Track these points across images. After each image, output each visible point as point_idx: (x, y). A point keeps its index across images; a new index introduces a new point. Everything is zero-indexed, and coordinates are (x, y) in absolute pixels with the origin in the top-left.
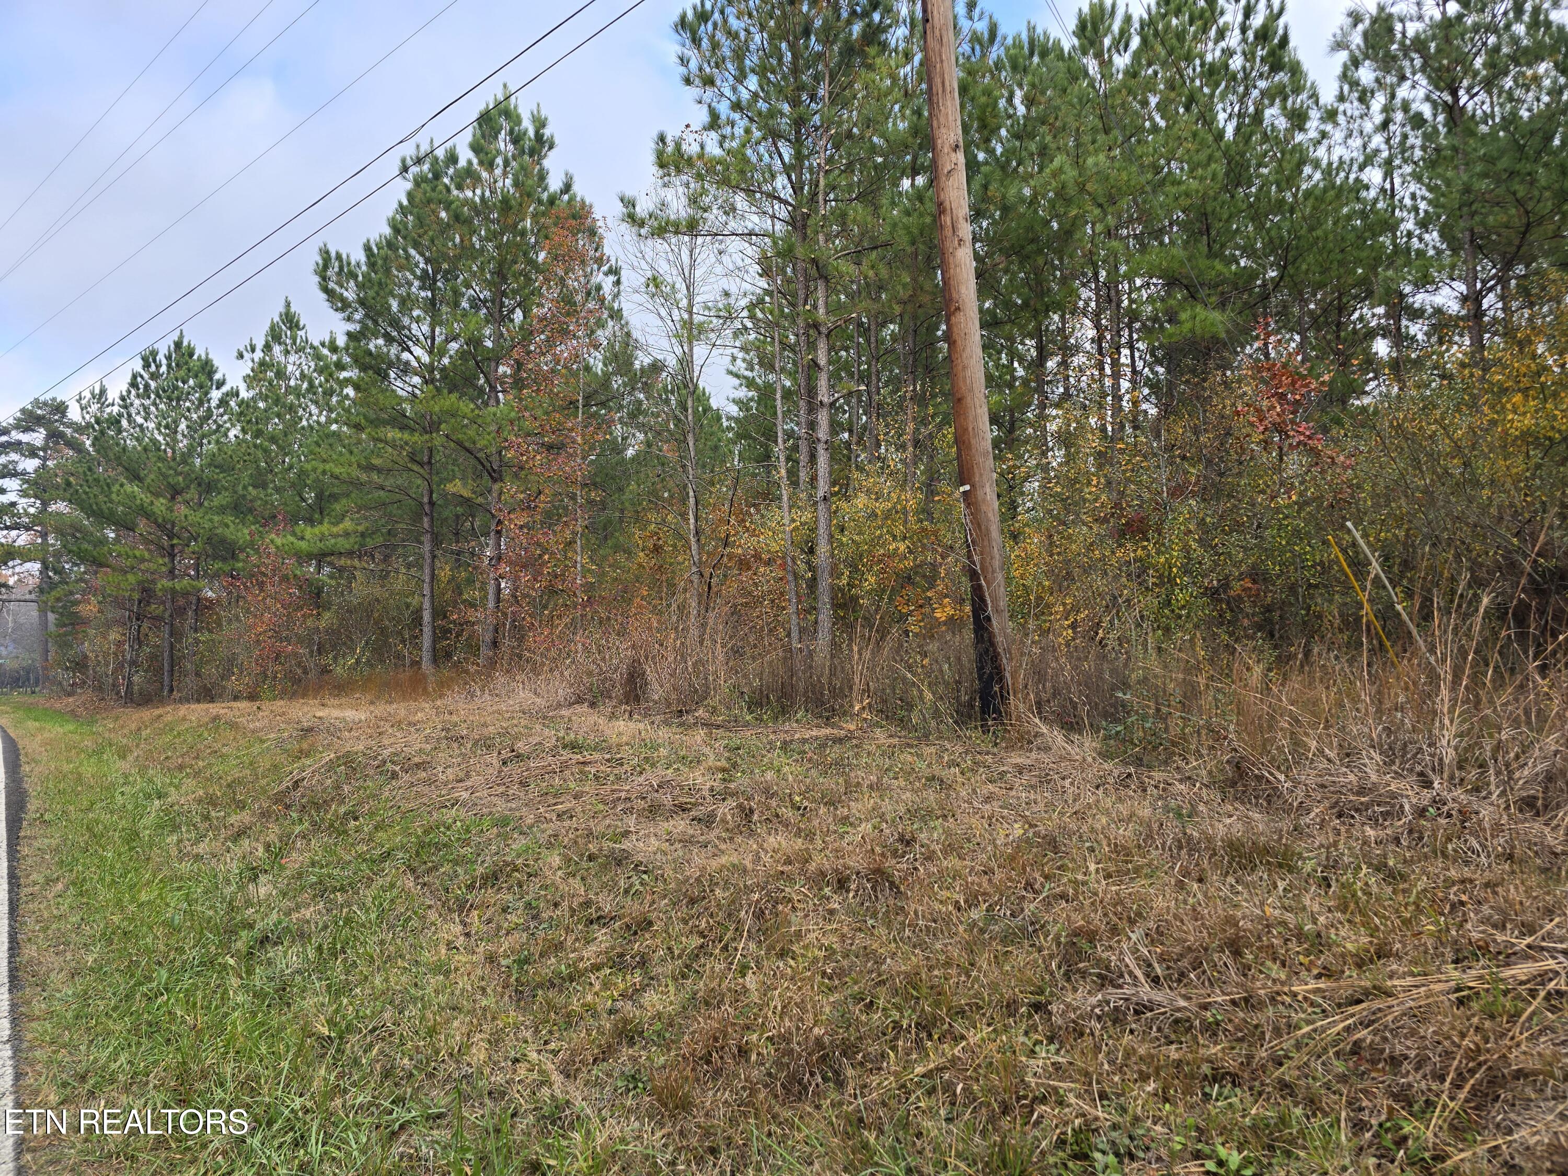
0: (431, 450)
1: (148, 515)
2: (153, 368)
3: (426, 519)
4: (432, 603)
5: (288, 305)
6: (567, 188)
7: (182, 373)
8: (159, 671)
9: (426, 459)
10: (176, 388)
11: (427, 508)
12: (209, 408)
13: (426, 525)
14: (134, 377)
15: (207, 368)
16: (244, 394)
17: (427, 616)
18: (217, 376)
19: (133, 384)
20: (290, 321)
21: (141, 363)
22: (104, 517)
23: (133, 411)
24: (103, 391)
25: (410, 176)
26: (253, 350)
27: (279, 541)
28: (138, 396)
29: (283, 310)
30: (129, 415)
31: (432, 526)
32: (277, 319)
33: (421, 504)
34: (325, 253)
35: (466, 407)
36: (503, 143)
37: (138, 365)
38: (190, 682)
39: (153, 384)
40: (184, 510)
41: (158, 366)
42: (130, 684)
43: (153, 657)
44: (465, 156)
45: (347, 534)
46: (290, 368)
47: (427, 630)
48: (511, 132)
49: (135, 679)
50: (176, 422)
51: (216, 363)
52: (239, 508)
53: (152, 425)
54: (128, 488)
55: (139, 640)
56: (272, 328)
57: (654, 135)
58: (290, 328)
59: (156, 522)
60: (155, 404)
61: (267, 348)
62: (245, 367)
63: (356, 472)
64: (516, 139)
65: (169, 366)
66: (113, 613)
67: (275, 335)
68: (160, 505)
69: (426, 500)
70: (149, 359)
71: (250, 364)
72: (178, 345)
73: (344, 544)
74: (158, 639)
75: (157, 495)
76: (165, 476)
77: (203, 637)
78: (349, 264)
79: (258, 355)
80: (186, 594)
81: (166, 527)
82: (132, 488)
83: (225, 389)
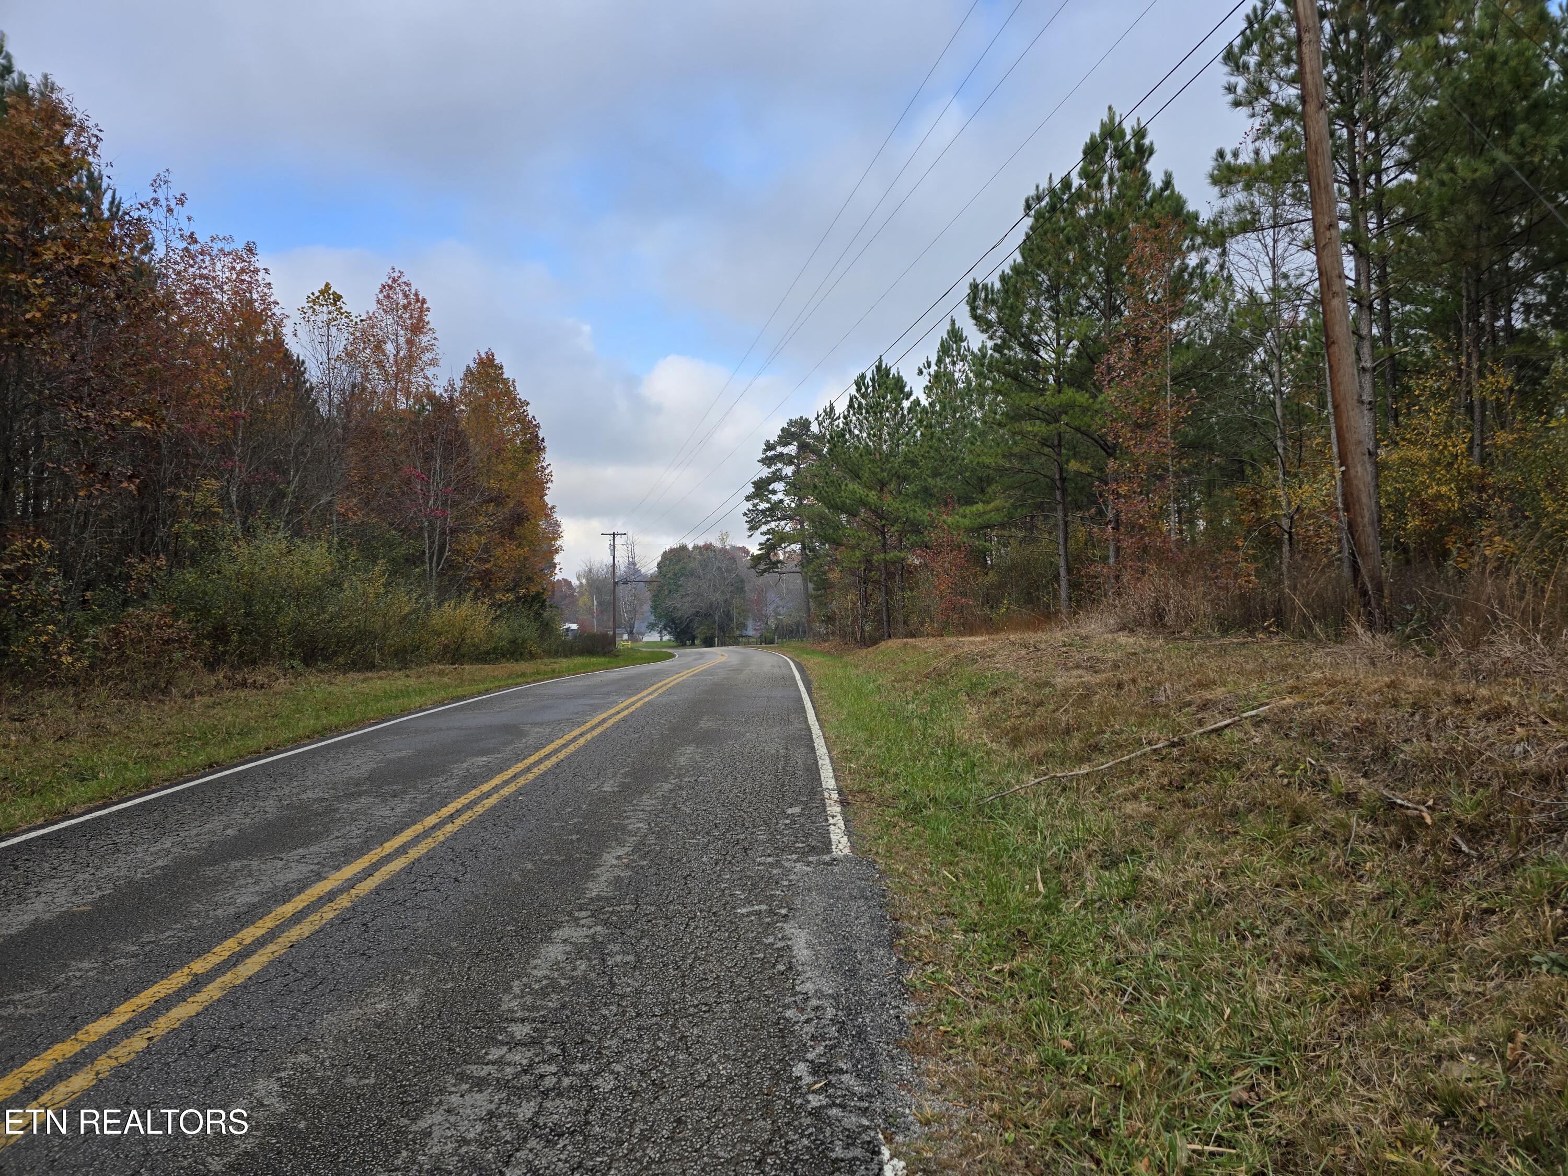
0: (1059, 435)
1: (864, 504)
2: (863, 390)
3: (1058, 493)
4: (1067, 561)
5: (953, 322)
6: (1168, 184)
7: (882, 392)
8: (880, 621)
9: (1056, 442)
10: (878, 404)
11: (1058, 483)
12: (903, 414)
13: (1058, 498)
14: (851, 399)
15: (899, 384)
16: (925, 402)
17: (1063, 572)
18: (907, 389)
19: (851, 406)
20: (956, 335)
21: (854, 387)
22: (839, 508)
23: (852, 426)
24: (832, 408)
25: (1033, 212)
26: (929, 366)
27: (950, 520)
28: (854, 414)
29: (949, 327)
30: (850, 431)
31: (1063, 498)
32: (945, 336)
33: (1053, 480)
34: (974, 287)
35: (1082, 398)
36: (1110, 161)
37: (853, 390)
38: (901, 628)
39: (864, 402)
40: (889, 499)
41: (866, 389)
42: (863, 631)
43: (877, 612)
44: (1076, 182)
45: (997, 510)
46: (957, 375)
47: (1064, 583)
48: (1115, 149)
49: (867, 628)
50: (880, 430)
51: (905, 379)
52: (926, 495)
53: (865, 435)
54: (851, 486)
55: (866, 599)
56: (942, 344)
57: (1213, 153)
58: (955, 342)
59: (870, 509)
60: (866, 418)
61: (939, 361)
62: (925, 380)
63: (1001, 462)
64: (1119, 154)
65: (873, 386)
66: (849, 579)
67: (945, 350)
68: (873, 496)
69: (1057, 476)
70: (860, 382)
71: (928, 377)
72: (879, 368)
73: (996, 517)
74: (879, 597)
75: (871, 488)
76: (874, 474)
77: (908, 594)
78: (992, 291)
79: (934, 368)
80: (894, 563)
81: (878, 513)
82: (853, 486)
83: (912, 399)
